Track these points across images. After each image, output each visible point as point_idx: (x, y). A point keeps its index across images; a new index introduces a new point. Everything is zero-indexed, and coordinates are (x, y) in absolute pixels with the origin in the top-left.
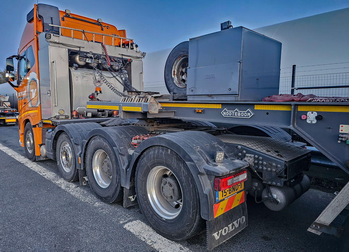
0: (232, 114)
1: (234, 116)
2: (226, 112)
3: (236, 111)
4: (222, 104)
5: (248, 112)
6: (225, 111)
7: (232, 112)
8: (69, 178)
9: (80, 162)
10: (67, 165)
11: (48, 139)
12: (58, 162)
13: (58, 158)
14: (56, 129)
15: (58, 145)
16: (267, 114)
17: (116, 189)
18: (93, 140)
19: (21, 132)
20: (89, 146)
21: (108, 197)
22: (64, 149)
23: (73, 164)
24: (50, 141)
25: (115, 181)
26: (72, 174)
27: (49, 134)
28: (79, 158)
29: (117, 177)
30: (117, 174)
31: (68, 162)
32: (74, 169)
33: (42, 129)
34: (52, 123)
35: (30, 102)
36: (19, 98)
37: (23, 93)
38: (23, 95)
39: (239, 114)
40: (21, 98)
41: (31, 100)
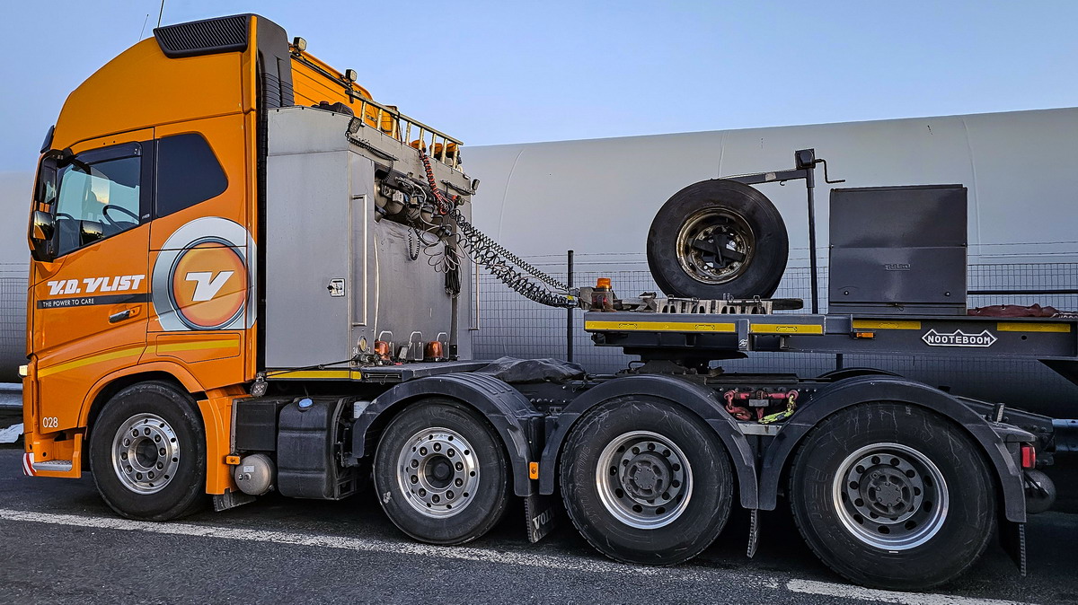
0: (949, 339)
1: (954, 342)
2: (935, 335)
3: (959, 334)
4: (922, 321)
5: (986, 335)
6: (932, 334)
7: (948, 336)
8: (460, 532)
9: (534, 476)
10: (450, 495)
11: (306, 430)
12: (389, 494)
13: (387, 480)
14: (391, 393)
15: (389, 441)
16: (1024, 338)
17: (715, 521)
18: (602, 410)
19: (52, 424)
20: (583, 426)
21: (679, 546)
22: (431, 451)
23: (490, 488)
24: (318, 435)
25: (714, 501)
26: (481, 516)
27: (304, 414)
28: (534, 465)
29: (718, 491)
30: (720, 482)
31: (452, 486)
32: (490, 502)
33: (236, 402)
34: (363, 378)
35: (168, 314)
36: (56, 300)
37: (110, 284)
38: (108, 289)
39: (965, 340)
40: (80, 299)
41: (178, 308)
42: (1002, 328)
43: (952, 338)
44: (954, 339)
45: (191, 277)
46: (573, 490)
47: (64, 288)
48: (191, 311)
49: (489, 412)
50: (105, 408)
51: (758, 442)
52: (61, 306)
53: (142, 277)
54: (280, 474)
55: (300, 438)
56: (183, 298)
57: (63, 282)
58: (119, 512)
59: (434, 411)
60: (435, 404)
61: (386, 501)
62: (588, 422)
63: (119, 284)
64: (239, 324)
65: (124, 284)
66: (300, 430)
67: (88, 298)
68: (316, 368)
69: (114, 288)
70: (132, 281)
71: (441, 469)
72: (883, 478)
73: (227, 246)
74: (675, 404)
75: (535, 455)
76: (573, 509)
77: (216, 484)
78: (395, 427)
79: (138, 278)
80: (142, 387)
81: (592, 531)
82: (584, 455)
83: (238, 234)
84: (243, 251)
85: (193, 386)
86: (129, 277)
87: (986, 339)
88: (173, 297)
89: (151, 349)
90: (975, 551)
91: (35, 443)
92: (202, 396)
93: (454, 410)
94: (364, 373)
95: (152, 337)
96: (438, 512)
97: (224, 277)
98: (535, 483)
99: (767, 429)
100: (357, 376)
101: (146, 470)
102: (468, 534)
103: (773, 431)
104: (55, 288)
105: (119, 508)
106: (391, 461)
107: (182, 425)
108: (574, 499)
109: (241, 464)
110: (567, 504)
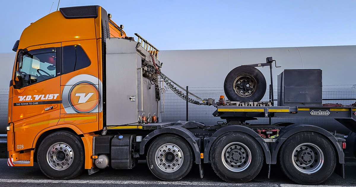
0: (317, 113)
2: (314, 112)
3: (320, 112)
4: (310, 108)
5: (327, 112)
8: (177, 176)
9: (202, 157)
10: (174, 165)
11: (122, 146)
12: (153, 165)
13: (152, 161)
14: (153, 133)
15: (152, 148)
16: (337, 113)
17: (259, 168)
18: (223, 136)
19: (21, 147)
20: (217, 141)
21: (248, 176)
22: (167, 151)
23: (187, 162)
24: (126, 147)
25: (258, 162)
26: (184, 171)
27: (121, 141)
28: (202, 154)
29: (259, 159)
30: (260, 156)
31: (175, 162)
32: (187, 166)
33: (94, 137)
34: (143, 128)
35: (68, 108)
36: (22, 103)
37: (45, 97)
38: (44, 99)
39: (322, 113)
40: (32, 102)
41: (72, 106)
42: (331, 110)
43: (318, 113)
44: (319, 113)
45: (77, 95)
46: (214, 161)
47: (25, 98)
48: (77, 107)
49: (187, 138)
50: (43, 141)
51: (269, 144)
52: (24, 105)
53: (58, 95)
54: (112, 161)
55: (120, 149)
56: (74, 102)
57: (25, 97)
58: (50, 177)
59: (168, 138)
60: (168, 136)
61: (152, 168)
62: (219, 140)
63: (49, 97)
64: (96, 111)
65: (50, 97)
66: (119, 146)
67: (35, 102)
68: (126, 125)
69: (46, 98)
70: (54, 96)
71: (170, 157)
72: (305, 153)
73: (91, 84)
74: (246, 134)
75: (202, 151)
76: (215, 167)
77: (88, 165)
78: (154, 143)
79: (56, 95)
80: (59, 133)
81: (221, 173)
82: (218, 150)
83: (95, 80)
84: (97, 86)
85: (79, 132)
86: (53, 95)
87: (327, 113)
88: (70, 102)
89: (62, 120)
90: (331, 172)
91: (13, 154)
92: (82, 136)
93: (175, 138)
94: (143, 126)
95: (62, 116)
96: (169, 171)
97: (90, 95)
98: (202, 160)
99: (272, 140)
100: (141, 127)
101: (60, 162)
102: (180, 177)
103: (274, 141)
104: (21, 99)
105: (49, 176)
106: (153, 155)
107: (75, 146)
108: (215, 164)
109: (98, 158)
110: (212, 166)
